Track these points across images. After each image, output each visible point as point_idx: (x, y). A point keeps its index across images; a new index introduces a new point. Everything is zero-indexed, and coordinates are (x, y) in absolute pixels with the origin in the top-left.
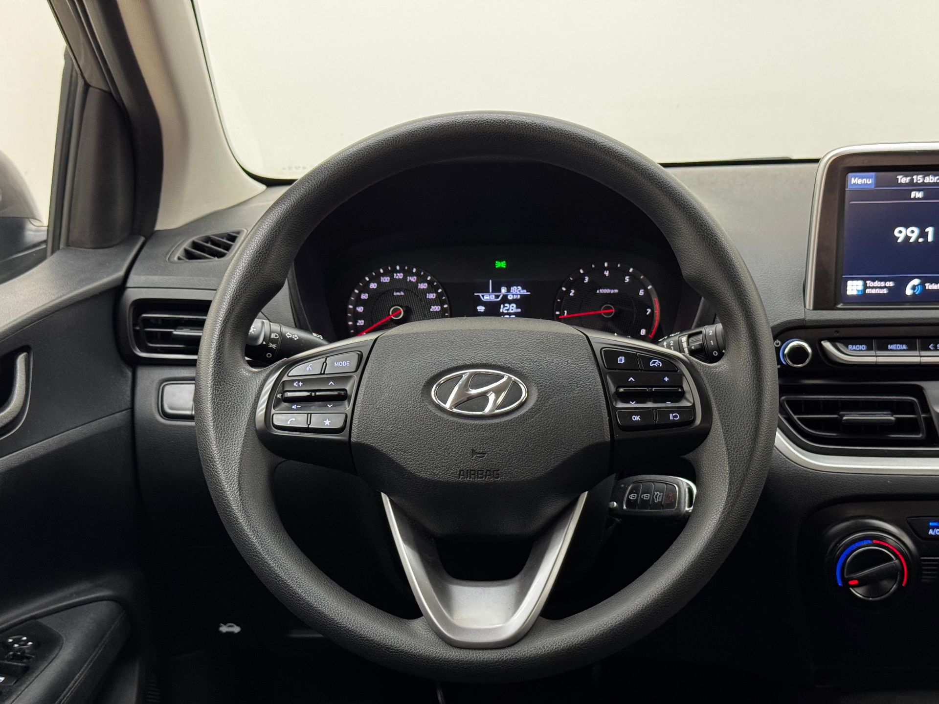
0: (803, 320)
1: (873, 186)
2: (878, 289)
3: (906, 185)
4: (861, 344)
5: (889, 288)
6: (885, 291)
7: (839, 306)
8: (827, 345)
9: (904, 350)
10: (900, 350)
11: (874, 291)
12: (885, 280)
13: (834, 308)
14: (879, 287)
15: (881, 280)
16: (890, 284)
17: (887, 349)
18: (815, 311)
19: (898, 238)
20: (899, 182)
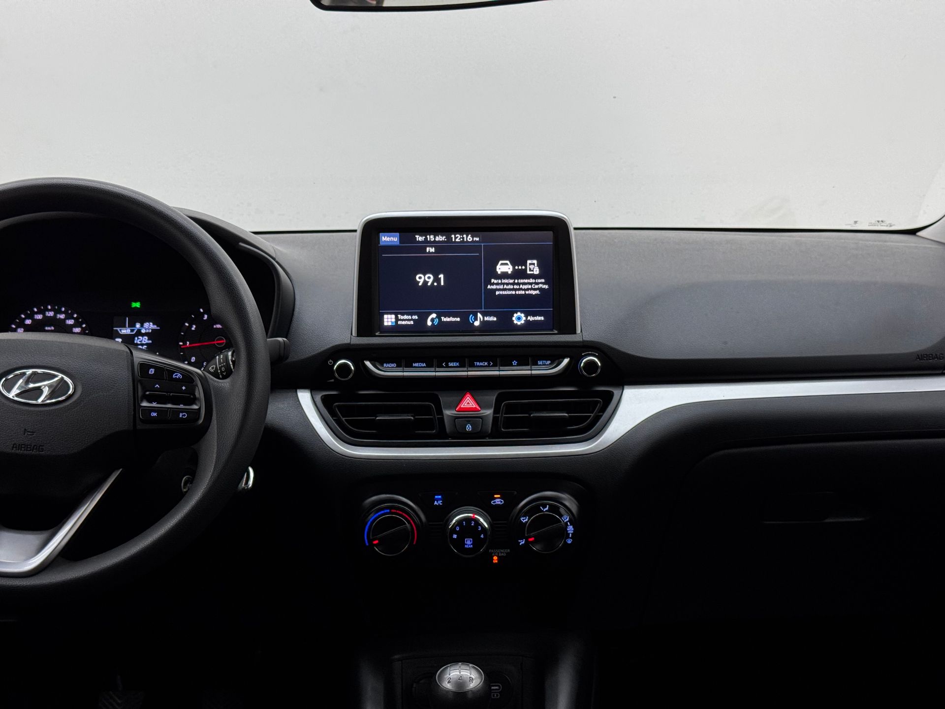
0: (349, 344)
1: (398, 243)
2: (406, 322)
3: (422, 242)
4: (392, 363)
5: (414, 320)
6: (412, 323)
7: (377, 334)
8: (368, 363)
9: (424, 367)
10: (422, 367)
11: (404, 323)
12: (412, 314)
13: (372, 335)
14: (407, 320)
15: (408, 314)
16: (415, 317)
17: (412, 366)
18: (358, 338)
19: (419, 282)
20: (417, 240)
